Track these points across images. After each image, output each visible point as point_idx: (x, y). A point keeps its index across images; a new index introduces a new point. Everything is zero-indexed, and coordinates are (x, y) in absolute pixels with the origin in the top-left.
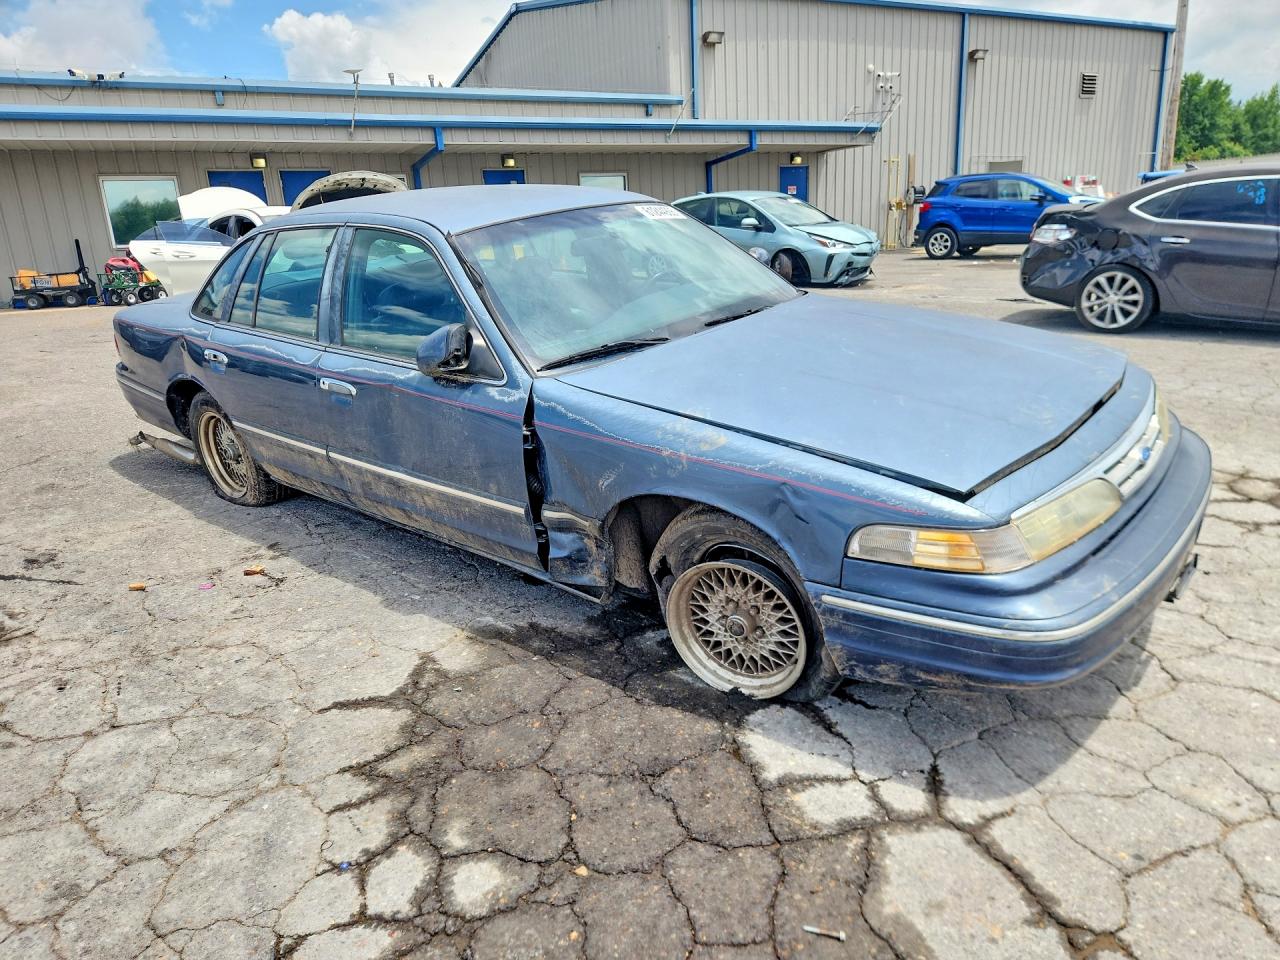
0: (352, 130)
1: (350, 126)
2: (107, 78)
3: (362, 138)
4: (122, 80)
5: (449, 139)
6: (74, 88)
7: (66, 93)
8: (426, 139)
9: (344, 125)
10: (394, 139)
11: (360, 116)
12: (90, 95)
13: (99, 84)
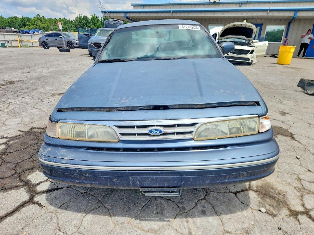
0: (268, 12)
1: (268, 11)
2: (216, 2)
3: (271, 14)
4: (220, 2)
5: (300, 14)
6: (210, 4)
7: (208, 5)
8: (291, 14)
9: (266, 10)
10: (281, 14)
11: (272, 8)
12: (213, 6)
13: (215, 3)
